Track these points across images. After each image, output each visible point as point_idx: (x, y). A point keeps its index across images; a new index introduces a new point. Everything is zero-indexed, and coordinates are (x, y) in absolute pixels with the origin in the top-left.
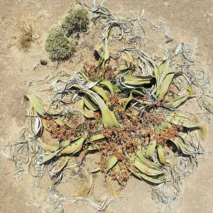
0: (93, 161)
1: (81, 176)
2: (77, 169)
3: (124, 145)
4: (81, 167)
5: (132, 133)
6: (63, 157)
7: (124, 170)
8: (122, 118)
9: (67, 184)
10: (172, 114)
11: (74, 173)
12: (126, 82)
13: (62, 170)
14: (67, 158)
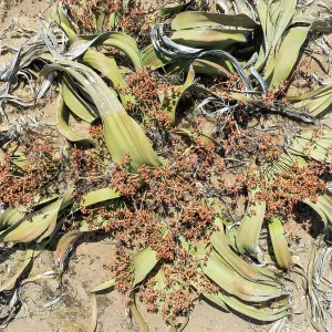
0: (96, 262)
1: (68, 301)
2: (54, 284)
3: (177, 217)
4: (66, 276)
5: (198, 184)
6: (18, 252)
7: (177, 287)
8: (168, 141)
9: (33, 322)
10: (308, 133)
11: (48, 294)
12: (175, 36)
13: (17, 285)
14: (30, 253)
